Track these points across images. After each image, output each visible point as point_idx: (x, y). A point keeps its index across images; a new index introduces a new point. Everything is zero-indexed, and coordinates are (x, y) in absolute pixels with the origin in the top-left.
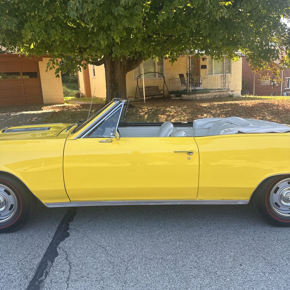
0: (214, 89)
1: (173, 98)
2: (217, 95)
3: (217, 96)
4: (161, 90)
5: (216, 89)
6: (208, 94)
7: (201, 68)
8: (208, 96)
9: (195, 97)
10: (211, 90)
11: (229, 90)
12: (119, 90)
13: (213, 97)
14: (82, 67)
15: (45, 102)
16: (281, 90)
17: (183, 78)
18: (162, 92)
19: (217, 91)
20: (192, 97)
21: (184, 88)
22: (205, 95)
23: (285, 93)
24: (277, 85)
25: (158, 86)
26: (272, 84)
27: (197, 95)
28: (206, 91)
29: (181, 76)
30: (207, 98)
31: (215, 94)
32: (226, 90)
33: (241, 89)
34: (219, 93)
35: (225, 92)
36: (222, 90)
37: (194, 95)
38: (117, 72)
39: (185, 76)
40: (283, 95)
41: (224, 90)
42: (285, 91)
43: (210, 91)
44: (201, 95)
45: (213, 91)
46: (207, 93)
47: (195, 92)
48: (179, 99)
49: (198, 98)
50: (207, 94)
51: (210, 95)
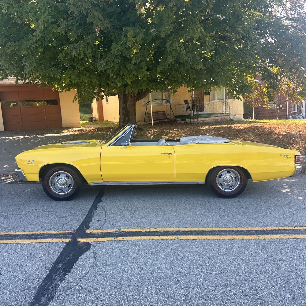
0: (215, 114)
1: (178, 122)
3: (218, 120)
4: (168, 115)
5: (217, 114)
6: (210, 118)
7: (205, 95)
9: (198, 120)
11: (230, 114)
12: (130, 116)
13: (215, 120)
14: (100, 98)
15: (63, 126)
16: (287, 114)
18: (168, 117)
19: (218, 115)
20: (195, 121)
21: (189, 113)
22: (207, 119)
23: (291, 117)
24: (283, 108)
25: (165, 111)
26: (278, 107)
27: (200, 119)
28: (209, 115)
29: (186, 102)
30: (209, 122)
31: (217, 118)
32: (227, 115)
33: (243, 113)
34: (220, 118)
36: (223, 115)
37: (197, 119)
38: (128, 101)
39: (189, 102)
40: (289, 118)
41: (225, 115)
42: (291, 114)
43: (212, 115)
44: (203, 119)
45: (215, 116)
46: (209, 117)
47: (198, 116)
48: (184, 123)
49: (201, 122)
50: (209, 118)
51: (212, 119)
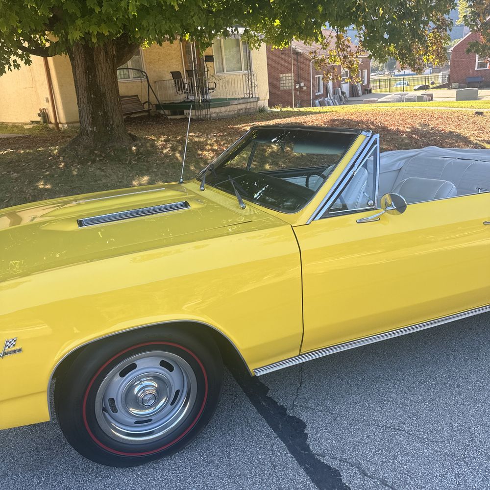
0: (236, 99)
1: (169, 117)
2: (242, 109)
3: (241, 111)
4: (144, 104)
5: (239, 99)
6: (228, 108)
7: (207, 61)
8: (229, 111)
9: (209, 113)
10: (233, 101)
11: (258, 99)
13: (236, 112)
16: (312, 97)
17: (180, 80)
18: (146, 107)
19: (241, 101)
20: (202, 113)
22: (223, 109)
23: (317, 102)
24: (305, 88)
25: (137, 96)
26: (297, 87)
27: (212, 110)
28: (224, 102)
29: (176, 75)
30: (227, 116)
31: (239, 107)
32: (254, 100)
33: (268, 97)
34: (243, 106)
35: (252, 104)
36: (249, 101)
37: (204, 110)
39: (184, 75)
40: (314, 105)
41: (251, 100)
42: (316, 97)
43: (230, 101)
44: (217, 110)
45: (236, 102)
46: (226, 106)
47: (207, 104)
48: (182, 118)
49: (214, 115)
50: (226, 108)
51: (231, 109)
